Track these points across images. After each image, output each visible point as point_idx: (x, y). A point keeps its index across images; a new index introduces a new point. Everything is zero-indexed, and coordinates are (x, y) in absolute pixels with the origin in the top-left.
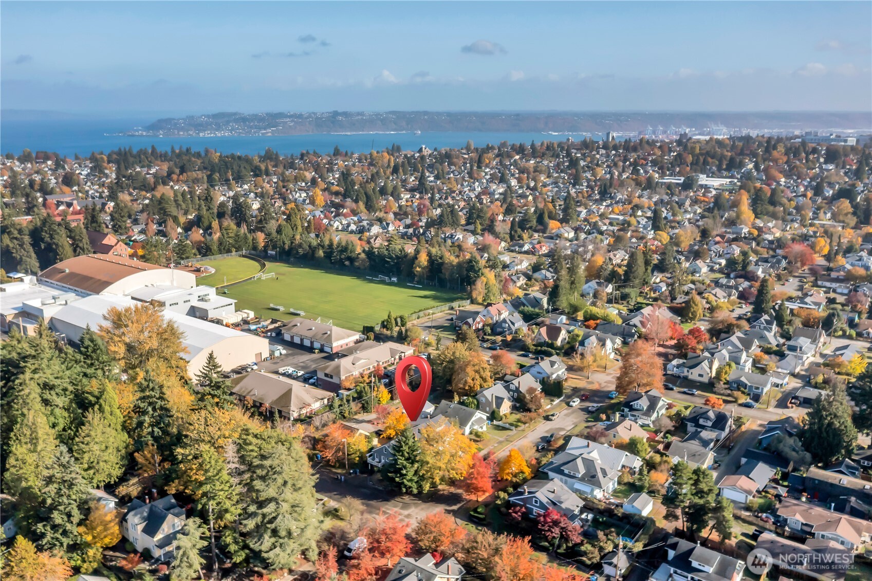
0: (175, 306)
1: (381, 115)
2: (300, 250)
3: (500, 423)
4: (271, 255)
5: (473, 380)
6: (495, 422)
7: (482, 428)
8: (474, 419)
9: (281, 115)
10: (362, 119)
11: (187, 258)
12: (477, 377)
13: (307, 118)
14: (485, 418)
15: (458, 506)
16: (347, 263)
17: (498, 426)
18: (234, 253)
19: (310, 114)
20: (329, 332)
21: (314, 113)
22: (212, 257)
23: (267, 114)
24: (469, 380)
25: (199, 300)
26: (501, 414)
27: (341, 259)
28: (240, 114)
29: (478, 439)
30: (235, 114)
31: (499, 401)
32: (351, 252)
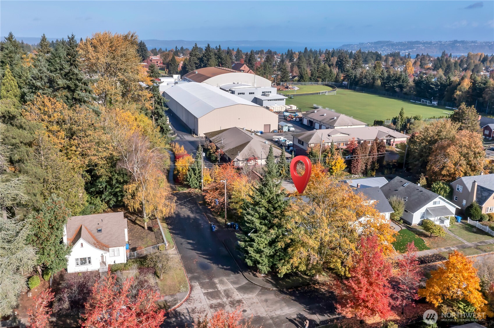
0: (242, 95)
1: (490, 43)
2: (365, 81)
3: (477, 224)
4: (345, 84)
5: (455, 164)
6: (469, 221)
7: (442, 221)
8: (430, 205)
9: (417, 42)
10: (474, 45)
11: (286, 81)
12: (463, 162)
13: (434, 44)
14: (453, 210)
15: (326, 317)
16: (397, 89)
17: (473, 226)
18: (320, 82)
19: (437, 42)
20: (335, 118)
21: (440, 42)
22: (303, 83)
23: (408, 42)
24: (450, 164)
25: (262, 95)
26: (484, 212)
27: (394, 86)
28: (391, 42)
29: (428, 233)
30: (388, 42)
31: (485, 194)
32: (403, 82)
